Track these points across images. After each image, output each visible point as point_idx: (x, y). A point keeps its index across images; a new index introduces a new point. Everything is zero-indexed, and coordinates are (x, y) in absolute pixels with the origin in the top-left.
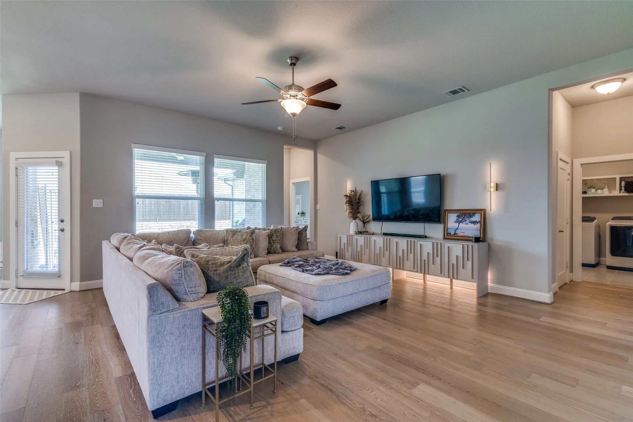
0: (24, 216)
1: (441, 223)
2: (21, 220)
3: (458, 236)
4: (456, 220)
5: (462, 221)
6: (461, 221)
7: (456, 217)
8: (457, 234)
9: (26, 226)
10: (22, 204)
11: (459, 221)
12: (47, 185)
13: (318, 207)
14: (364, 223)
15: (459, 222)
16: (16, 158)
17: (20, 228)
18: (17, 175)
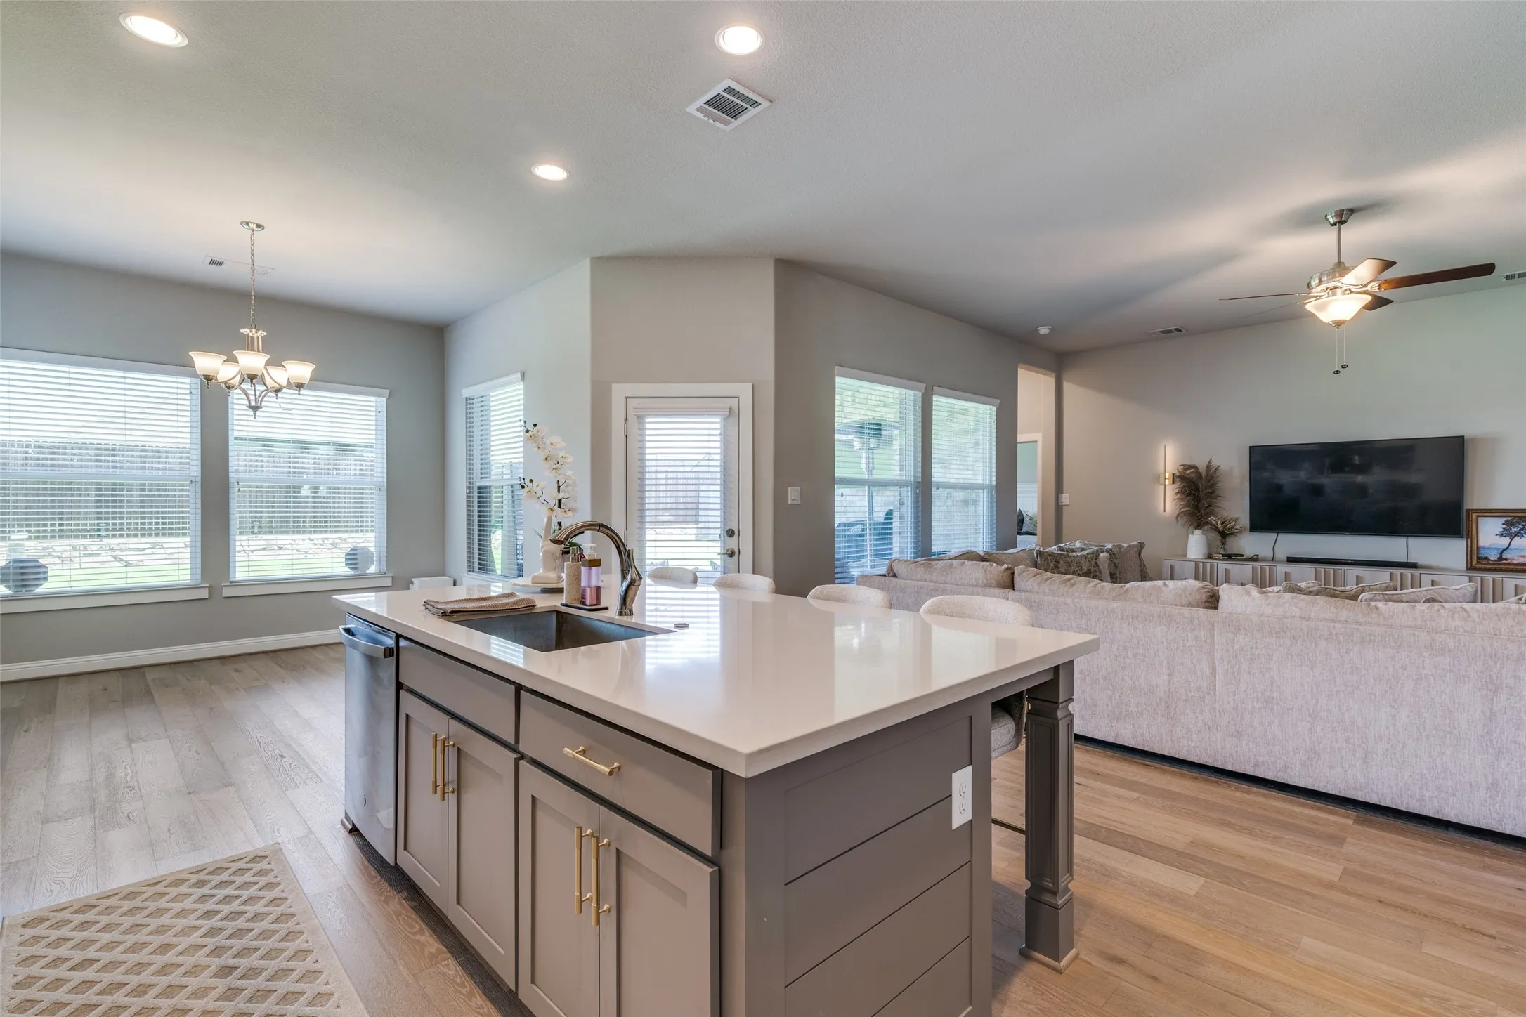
1: (1462, 537)
3: (1510, 564)
4: (1502, 530)
5: (1519, 532)
6: (1517, 534)
7: (1503, 524)
8: (1506, 559)
11: (1511, 533)
13: (1065, 499)
14: (1224, 535)
15: (1512, 536)
16: (625, 397)
18: (627, 435)
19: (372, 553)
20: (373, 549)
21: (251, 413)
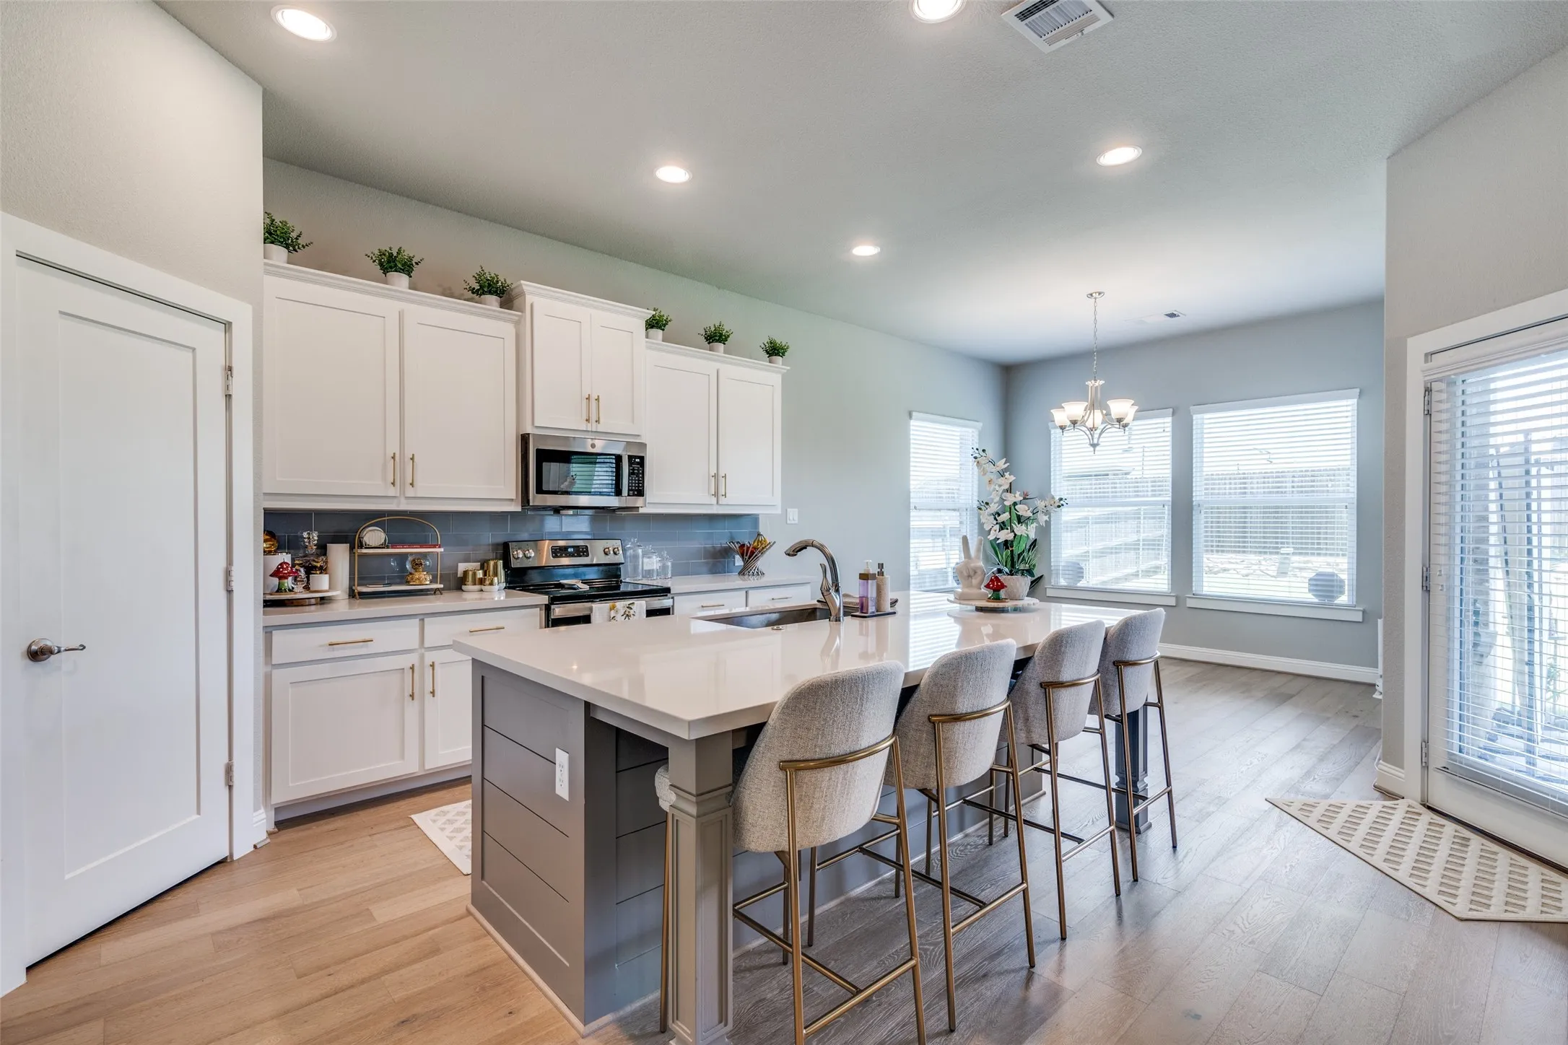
0: (1450, 556)
2: (1440, 571)
9: (1457, 593)
10: (1446, 514)
12: (1535, 436)
16: (1426, 355)
17: (1438, 598)
18: (1428, 413)
19: (1342, 581)
20: (1344, 576)
21: (1092, 449)
